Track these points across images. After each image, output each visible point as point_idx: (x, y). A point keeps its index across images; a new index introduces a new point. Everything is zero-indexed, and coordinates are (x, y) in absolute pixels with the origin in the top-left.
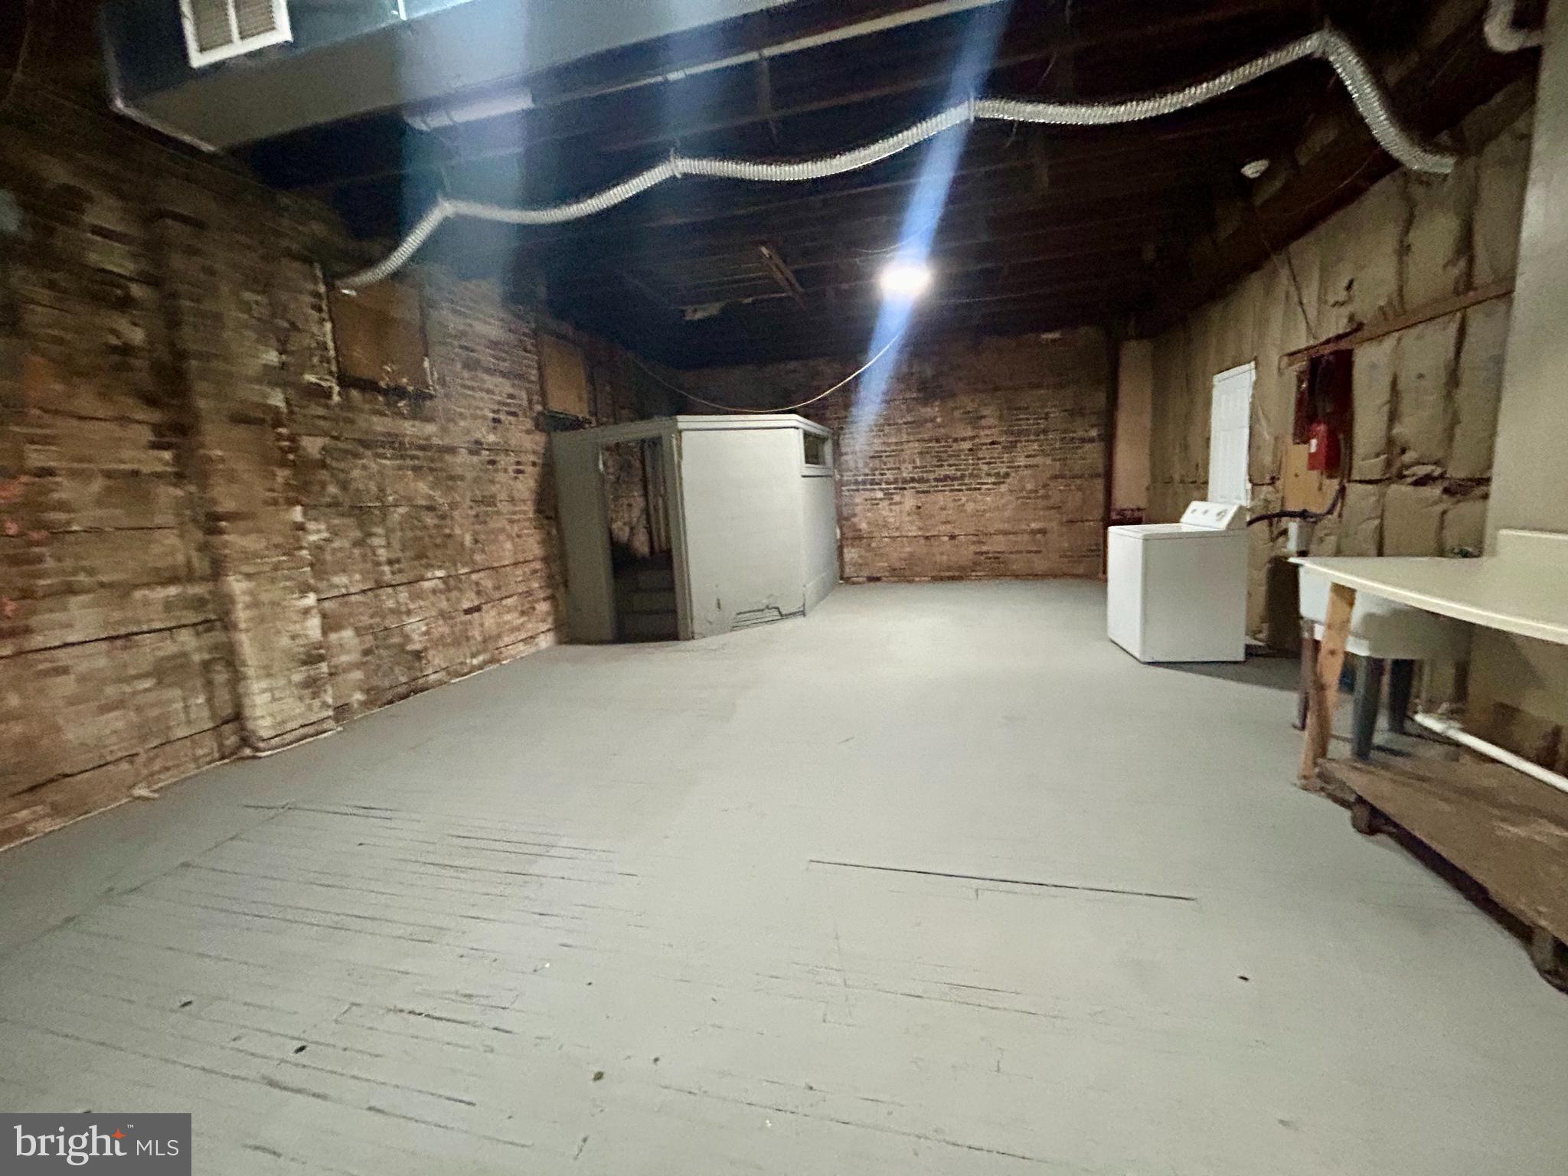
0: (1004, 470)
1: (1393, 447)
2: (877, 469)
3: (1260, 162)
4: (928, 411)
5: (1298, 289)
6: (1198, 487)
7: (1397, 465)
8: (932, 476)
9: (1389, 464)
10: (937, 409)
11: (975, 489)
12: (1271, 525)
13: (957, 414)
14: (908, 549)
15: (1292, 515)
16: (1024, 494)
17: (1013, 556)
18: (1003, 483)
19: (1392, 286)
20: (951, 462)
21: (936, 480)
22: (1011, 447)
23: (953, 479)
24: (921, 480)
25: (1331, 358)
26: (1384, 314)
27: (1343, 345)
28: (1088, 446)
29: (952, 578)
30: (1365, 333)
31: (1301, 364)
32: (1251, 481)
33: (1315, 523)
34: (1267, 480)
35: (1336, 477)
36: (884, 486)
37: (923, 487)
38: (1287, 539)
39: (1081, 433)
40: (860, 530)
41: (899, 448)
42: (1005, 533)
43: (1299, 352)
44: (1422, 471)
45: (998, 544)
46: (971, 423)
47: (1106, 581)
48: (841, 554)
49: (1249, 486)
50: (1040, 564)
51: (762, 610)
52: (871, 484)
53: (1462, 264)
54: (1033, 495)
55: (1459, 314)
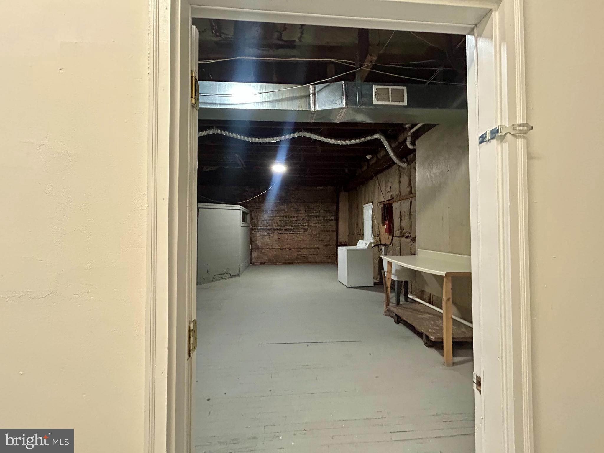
0: (306, 228)
1: (401, 228)
2: (265, 225)
3: (370, 156)
4: (282, 207)
5: (380, 187)
6: (361, 236)
7: (402, 233)
8: (284, 228)
9: (401, 233)
10: (285, 207)
11: (297, 233)
12: (378, 247)
13: (292, 209)
14: (275, 253)
15: (383, 245)
16: (313, 236)
17: (310, 256)
18: (306, 232)
19: (398, 190)
20: (290, 224)
21: (285, 230)
22: (308, 220)
23: (291, 230)
24: (280, 230)
25: (388, 205)
26: (397, 196)
27: (390, 202)
28: (331, 222)
29: (290, 263)
30: (394, 200)
31: (382, 206)
32: (373, 235)
33: (387, 247)
34: (377, 235)
35: (391, 235)
36: (267, 231)
37: (281, 232)
38: (382, 251)
39: (329, 218)
40: (258, 246)
41: (273, 218)
42: (307, 248)
43: (382, 202)
44: (407, 235)
45: (304, 252)
46: (296, 212)
47: (337, 264)
48: (251, 254)
49: (373, 236)
50: (318, 259)
51: (224, 274)
52: (263, 230)
53: (410, 188)
54: (315, 236)
55: (410, 199)
